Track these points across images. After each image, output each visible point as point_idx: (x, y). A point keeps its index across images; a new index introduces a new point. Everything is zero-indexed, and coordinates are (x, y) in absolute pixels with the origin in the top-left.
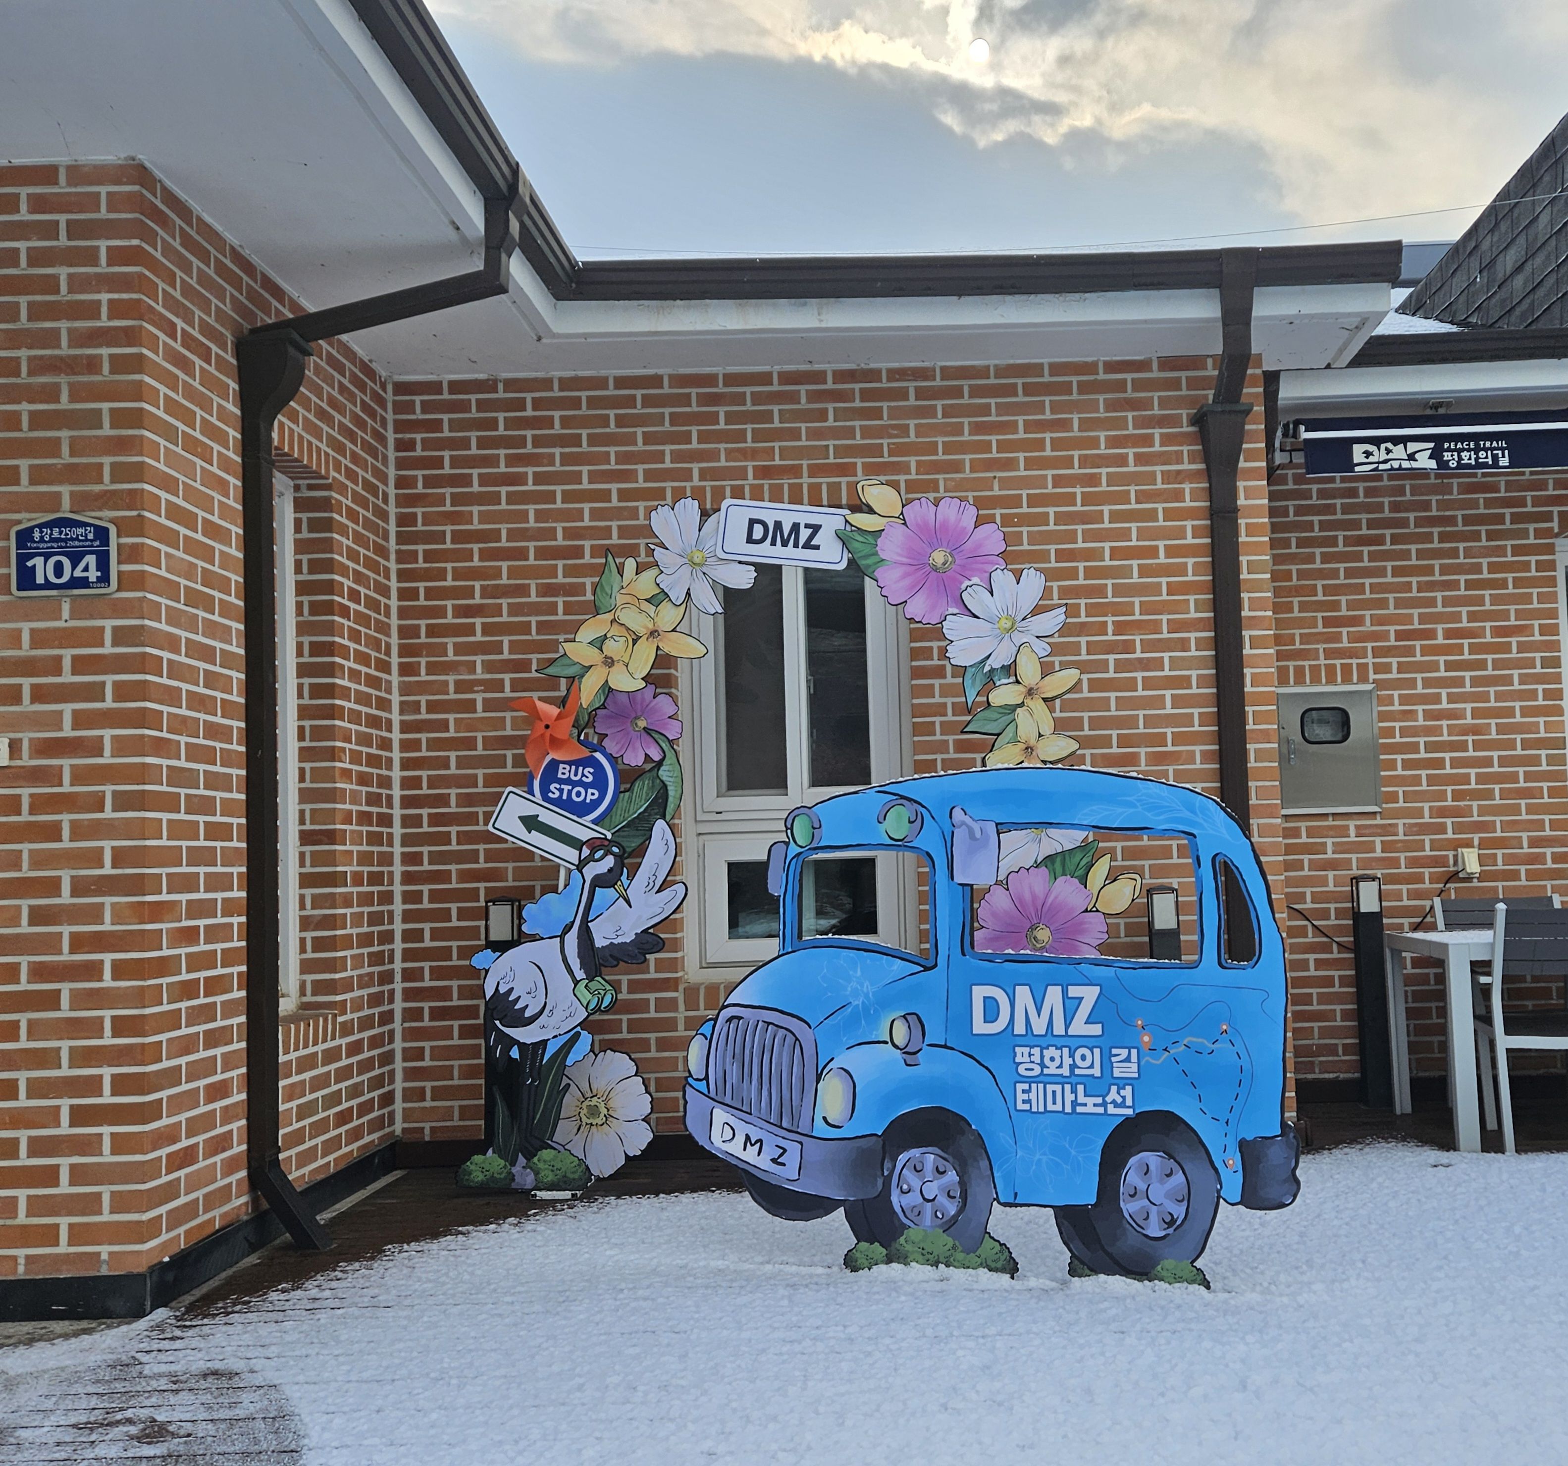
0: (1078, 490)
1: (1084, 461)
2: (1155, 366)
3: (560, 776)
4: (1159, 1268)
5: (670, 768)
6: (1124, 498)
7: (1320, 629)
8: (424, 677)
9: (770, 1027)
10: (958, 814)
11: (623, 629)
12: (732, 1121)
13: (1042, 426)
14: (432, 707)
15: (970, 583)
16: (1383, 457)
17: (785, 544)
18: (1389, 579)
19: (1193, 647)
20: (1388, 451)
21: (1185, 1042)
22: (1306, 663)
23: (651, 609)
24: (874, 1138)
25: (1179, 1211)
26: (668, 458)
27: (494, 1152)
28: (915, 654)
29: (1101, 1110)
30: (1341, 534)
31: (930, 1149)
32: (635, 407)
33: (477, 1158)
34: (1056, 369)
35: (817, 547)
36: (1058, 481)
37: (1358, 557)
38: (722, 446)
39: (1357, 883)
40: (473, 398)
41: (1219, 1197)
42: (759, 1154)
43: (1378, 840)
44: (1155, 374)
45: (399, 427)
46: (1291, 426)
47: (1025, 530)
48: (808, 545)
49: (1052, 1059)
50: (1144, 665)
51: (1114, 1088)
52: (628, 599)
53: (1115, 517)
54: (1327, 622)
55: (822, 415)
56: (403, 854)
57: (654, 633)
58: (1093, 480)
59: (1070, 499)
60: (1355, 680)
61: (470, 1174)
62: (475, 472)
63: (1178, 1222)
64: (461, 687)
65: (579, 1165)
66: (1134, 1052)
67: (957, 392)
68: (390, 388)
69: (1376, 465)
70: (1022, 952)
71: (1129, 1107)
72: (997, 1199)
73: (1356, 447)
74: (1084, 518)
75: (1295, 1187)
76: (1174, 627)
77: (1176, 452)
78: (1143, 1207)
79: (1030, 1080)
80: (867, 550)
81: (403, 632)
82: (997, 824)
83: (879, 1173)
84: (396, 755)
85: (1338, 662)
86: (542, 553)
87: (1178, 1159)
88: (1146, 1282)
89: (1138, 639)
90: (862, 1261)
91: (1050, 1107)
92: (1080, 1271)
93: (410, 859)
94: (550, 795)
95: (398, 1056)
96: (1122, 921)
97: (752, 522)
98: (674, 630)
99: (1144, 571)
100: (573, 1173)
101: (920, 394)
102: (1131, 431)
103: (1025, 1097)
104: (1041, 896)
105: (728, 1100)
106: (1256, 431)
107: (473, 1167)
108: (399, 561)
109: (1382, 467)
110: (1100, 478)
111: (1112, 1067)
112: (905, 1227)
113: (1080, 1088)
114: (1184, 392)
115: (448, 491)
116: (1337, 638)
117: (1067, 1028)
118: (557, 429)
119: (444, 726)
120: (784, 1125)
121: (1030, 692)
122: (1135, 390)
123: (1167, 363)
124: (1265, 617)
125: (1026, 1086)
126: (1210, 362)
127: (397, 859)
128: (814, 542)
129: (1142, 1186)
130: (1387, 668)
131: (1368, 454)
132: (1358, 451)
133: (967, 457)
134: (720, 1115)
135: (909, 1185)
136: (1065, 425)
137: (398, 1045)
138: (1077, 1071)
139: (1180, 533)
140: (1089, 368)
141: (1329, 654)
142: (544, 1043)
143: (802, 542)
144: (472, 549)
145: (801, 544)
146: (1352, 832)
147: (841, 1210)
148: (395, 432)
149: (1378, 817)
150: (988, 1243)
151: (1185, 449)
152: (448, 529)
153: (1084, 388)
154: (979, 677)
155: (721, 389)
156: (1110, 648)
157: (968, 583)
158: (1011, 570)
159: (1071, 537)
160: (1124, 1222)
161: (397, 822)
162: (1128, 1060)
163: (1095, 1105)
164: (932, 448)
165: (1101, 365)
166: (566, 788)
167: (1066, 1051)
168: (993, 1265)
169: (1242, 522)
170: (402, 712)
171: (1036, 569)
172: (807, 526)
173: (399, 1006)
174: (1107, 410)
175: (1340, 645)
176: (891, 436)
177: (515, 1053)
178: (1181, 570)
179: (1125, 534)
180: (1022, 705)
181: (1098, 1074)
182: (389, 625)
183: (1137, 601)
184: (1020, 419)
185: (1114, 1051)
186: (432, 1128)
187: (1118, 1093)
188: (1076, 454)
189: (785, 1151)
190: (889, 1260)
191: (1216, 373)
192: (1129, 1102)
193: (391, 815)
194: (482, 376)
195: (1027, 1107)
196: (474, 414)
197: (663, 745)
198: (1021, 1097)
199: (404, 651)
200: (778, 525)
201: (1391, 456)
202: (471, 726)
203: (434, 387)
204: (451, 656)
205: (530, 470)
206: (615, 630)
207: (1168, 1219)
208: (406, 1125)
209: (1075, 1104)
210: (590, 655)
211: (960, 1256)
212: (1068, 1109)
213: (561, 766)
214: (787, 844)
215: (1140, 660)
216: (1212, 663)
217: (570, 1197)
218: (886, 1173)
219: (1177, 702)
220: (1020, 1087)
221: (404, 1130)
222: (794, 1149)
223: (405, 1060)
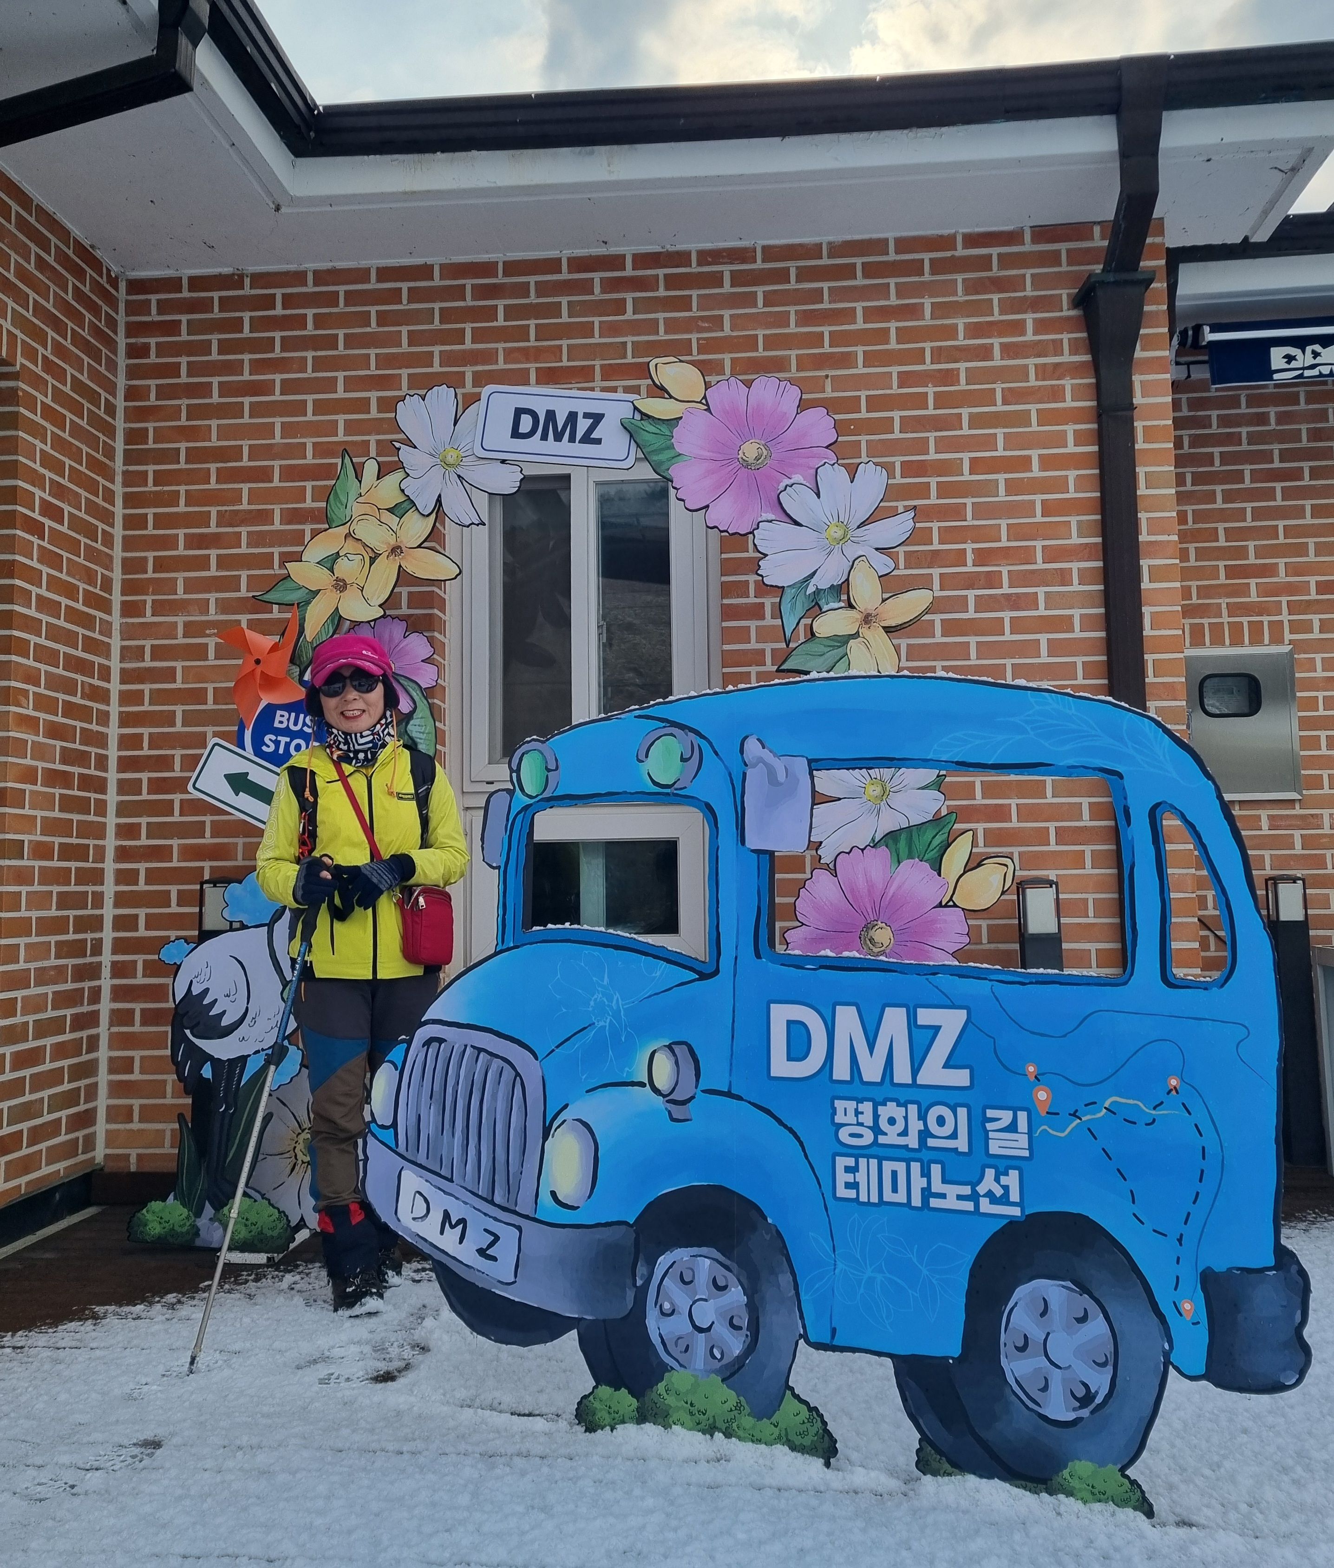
0: (931, 390)
1: (938, 355)
2: (1028, 237)
3: (276, 724)
4: (1066, 1473)
5: (422, 722)
6: (988, 398)
7: (1222, 580)
8: (149, 618)
9: (482, 1055)
10: (752, 747)
11: (360, 546)
12: (427, 1189)
13: (886, 313)
14: (158, 653)
15: (789, 482)
16: (1309, 360)
17: (558, 437)
18: (1308, 520)
19: (1075, 580)
20: (1316, 354)
21: (1107, 1105)
22: (1206, 621)
23: (393, 520)
24: (624, 1227)
25: (1100, 1382)
26: (436, 360)
27: (175, 1198)
28: (727, 590)
29: (969, 1206)
30: (1247, 469)
31: (704, 1250)
32: (401, 303)
33: (156, 1205)
34: (903, 244)
35: (598, 441)
36: (905, 379)
37: (1270, 494)
38: (500, 346)
39: (1275, 886)
40: (216, 295)
41: (1167, 1363)
42: (461, 1242)
43: (1297, 834)
44: (1028, 247)
45: (133, 330)
46: (1190, 333)
47: (863, 439)
48: (587, 439)
49: (892, 1121)
50: (1014, 602)
51: (990, 1173)
52: (366, 509)
53: (976, 421)
54: (1231, 572)
55: (619, 307)
56: (118, 826)
57: (396, 550)
58: (950, 377)
59: (920, 401)
60: (1266, 641)
61: (146, 1225)
62: (215, 381)
63: (1099, 1400)
64: (191, 629)
65: (279, 1219)
66: (1022, 1116)
67: (782, 276)
68: (123, 286)
69: (1300, 372)
70: (846, 954)
71: (1014, 1204)
72: (805, 1336)
73: (1273, 350)
74: (937, 423)
75: (1302, 1358)
76: (1051, 555)
77: (1053, 341)
78: (1037, 1370)
79: (857, 1152)
80: (659, 442)
81: (128, 566)
82: (810, 762)
83: (629, 1281)
84: (114, 709)
85: (1245, 620)
86: (289, 473)
87: (1096, 1295)
88: (1044, 1495)
89: (1005, 570)
90: (602, 1415)
91: (888, 1196)
92: (935, 1465)
93: (127, 831)
94: (264, 748)
95: (103, 1067)
96: (984, 924)
97: (519, 412)
98: (419, 546)
99: (1012, 487)
100: (272, 1229)
101: (737, 279)
102: (997, 317)
103: (850, 1178)
104: (880, 886)
105: (421, 1158)
106: (1157, 312)
107: (149, 1217)
108: (125, 484)
109: (1307, 373)
110: (958, 375)
111: (987, 1139)
112: (665, 1368)
113: (936, 1169)
114: (1064, 268)
115: (184, 402)
116: (1244, 590)
117: (915, 1072)
118: (310, 329)
119: (170, 675)
120: (498, 1199)
121: (867, 619)
122: (1001, 267)
123: (1043, 233)
124: (1168, 542)
125: (851, 1162)
126: (1097, 230)
127: (111, 831)
128: (594, 435)
129: (1037, 1334)
130: (1307, 627)
131: (1290, 358)
132: (1277, 357)
133: (793, 353)
134: (412, 1180)
135: (672, 1304)
136: (914, 311)
137: (103, 1054)
138: (931, 1142)
139: (1060, 440)
140: (945, 242)
141: (1233, 610)
142: (243, 1059)
143: (579, 435)
144: (209, 469)
145: (578, 437)
146: (1265, 823)
147: (574, 1333)
148: (127, 337)
149: (1297, 806)
150: (789, 1405)
151: (1065, 337)
152: (183, 446)
153: (937, 266)
154: (801, 599)
155: (500, 279)
156: (970, 581)
157: (787, 482)
158: (842, 465)
159: (922, 446)
160: (1008, 1391)
161: (112, 787)
162: (1012, 1127)
163: (960, 1197)
164: (751, 343)
165: (959, 239)
166: (284, 740)
167: (913, 1109)
168: (798, 1441)
169: (1139, 425)
170: (122, 659)
171: (876, 464)
172: (586, 415)
173: (105, 1006)
174: (967, 292)
175: (1248, 600)
176: (701, 330)
177: (207, 1072)
178: (1061, 485)
179: (989, 442)
180: (856, 635)
181: (963, 1147)
182: (111, 558)
183: (1004, 523)
184: (859, 306)
185: (990, 1113)
186: (138, 1155)
187: (997, 1180)
188: (928, 346)
189: (497, 1238)
190: (641, 1418)
191: (1106, 243)
192: (1015, 1196)
193: (105, 779)
194: (226, 270)
195: (852, 1194)
196: (217, 313)
197: (414, 694)
198: (842, 1178)
199: (128, 587)
200: (551, 415)
201: (1318, 360)
202: (201, 675)
203: (174, 284)
204: (180, 594)
205: (278, 378)
206: (350, 547)
207: (1081, 1392)
208: (109, 1151)
209: (927, 1193)
210: (318, 578)
211: (748, 1421)
212: (917, 1201)
213: (279, 713)
214: (511, 793)
215: (1008, 596)
216: (1100, 600)
217: (264, 1261)
218: (639, 1283)
219: (1055, 648)
220: (842, 1162)
221: (106, 1156)
222: (508, 1236)
223: (111, 1071)
